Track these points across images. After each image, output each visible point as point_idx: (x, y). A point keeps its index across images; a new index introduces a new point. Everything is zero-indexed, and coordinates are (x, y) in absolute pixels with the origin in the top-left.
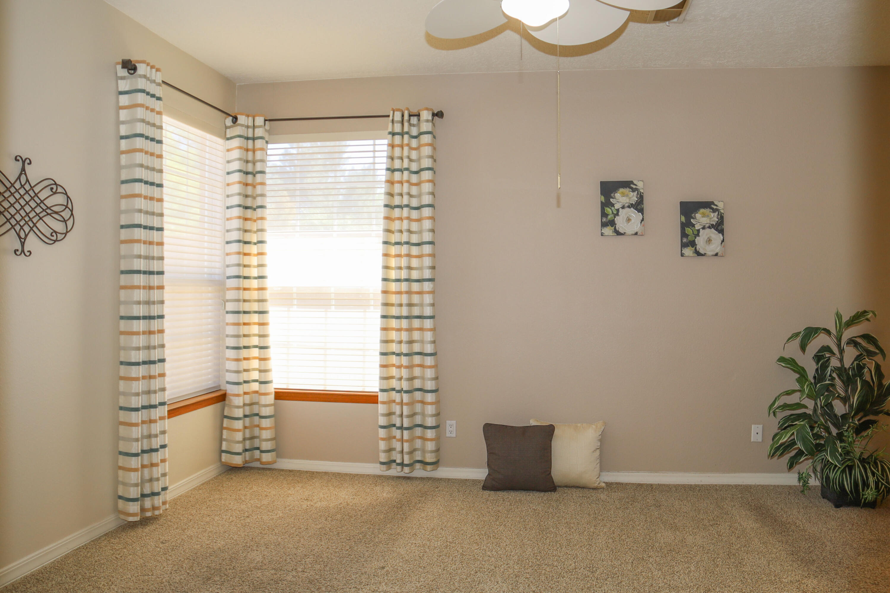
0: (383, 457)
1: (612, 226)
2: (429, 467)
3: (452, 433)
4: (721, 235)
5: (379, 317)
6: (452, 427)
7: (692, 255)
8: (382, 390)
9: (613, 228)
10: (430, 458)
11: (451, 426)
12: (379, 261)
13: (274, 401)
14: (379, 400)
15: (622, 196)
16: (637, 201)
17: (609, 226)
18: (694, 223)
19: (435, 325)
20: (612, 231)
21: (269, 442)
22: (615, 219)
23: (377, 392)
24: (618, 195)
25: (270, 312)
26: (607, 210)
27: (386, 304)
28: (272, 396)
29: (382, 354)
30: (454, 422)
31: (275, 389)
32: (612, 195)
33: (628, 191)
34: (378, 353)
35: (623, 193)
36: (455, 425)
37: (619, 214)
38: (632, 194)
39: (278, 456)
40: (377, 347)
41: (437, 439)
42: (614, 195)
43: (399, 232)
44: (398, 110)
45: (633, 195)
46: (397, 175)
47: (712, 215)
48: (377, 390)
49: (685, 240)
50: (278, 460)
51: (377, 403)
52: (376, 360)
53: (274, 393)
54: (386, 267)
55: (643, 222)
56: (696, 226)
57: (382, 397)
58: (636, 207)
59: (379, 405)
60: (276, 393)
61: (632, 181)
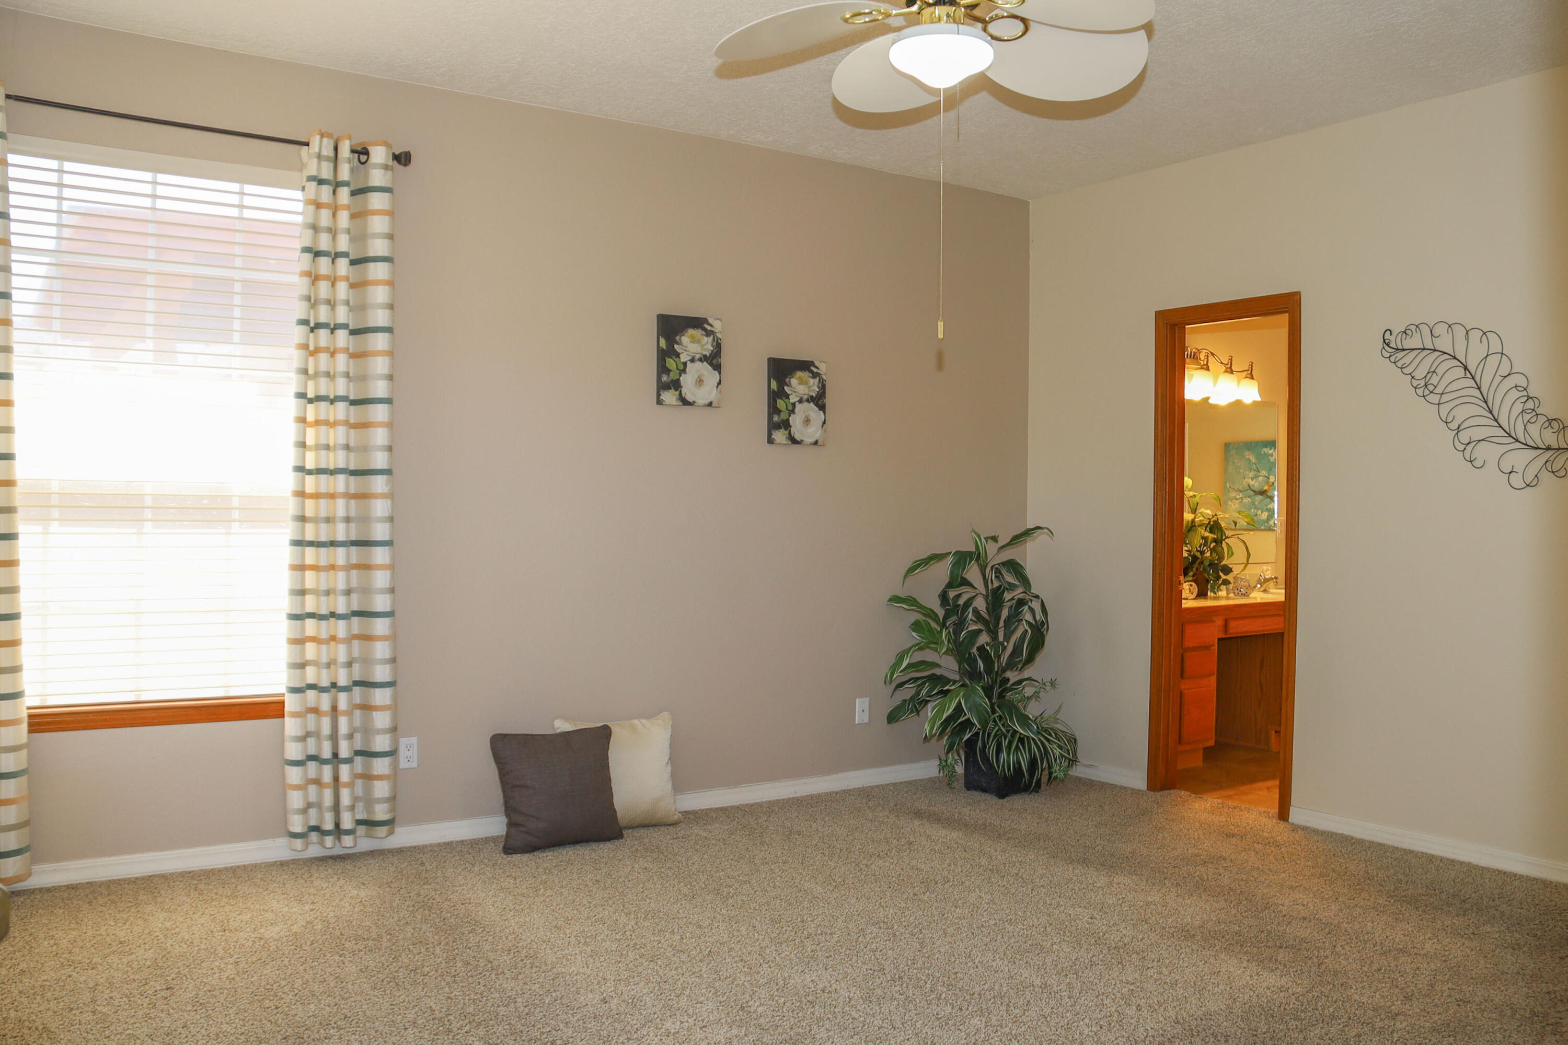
0: (297, 824)
1: (676, 390)
2: (382, 831)
3: (411, 760)
4: (821, 413)
5: (288, 542)
6: (411, 750)
7: (785, 442)
8: (294, 690)
9: (677, 393)
10: (381, 813)
11: (408, 748)
12: (291, 432)
13: (28, 738)
14: (286, 709)
15: (691, 342)
16: (712, 351)
17: (670, 389)
18: (789, 392)
19: (393, 558)
20: (675, 397)
21: (13, 833)
22: (681, 378)
23: (283, 695)
24: (685, 340)
25: (20, 536)
26: (669, 362)
27: (302, 519)
28: (24, 727)
29: (294, 617)
30: (414, 740)
31: (29, 708)
32: (677, 338)
33: (699, 334)
34: (284, 617)
35: (692, 337)
36: (416, 745)
37: (687, 370)
38: (706, 339)
39: (35, 860)
40: (285, 603)
41: (395, 776)
42: (680, 339)
43: (326, 377)
44: (330, 136)
45: (707, 342)
46: (324, 264)
47: (812, 381)
48: (282, 690)
49: (776, 418)
50: (35, 868)
51: (283, 717)
52: (284, 628)
53: (26, 720)
54: (302, 445)
55: (720, 386)
56: (790, 397)
57: (291, 703)
58: (711, 361)
59: (287, 719)
60: (30, 716)
61: (706, 319)
